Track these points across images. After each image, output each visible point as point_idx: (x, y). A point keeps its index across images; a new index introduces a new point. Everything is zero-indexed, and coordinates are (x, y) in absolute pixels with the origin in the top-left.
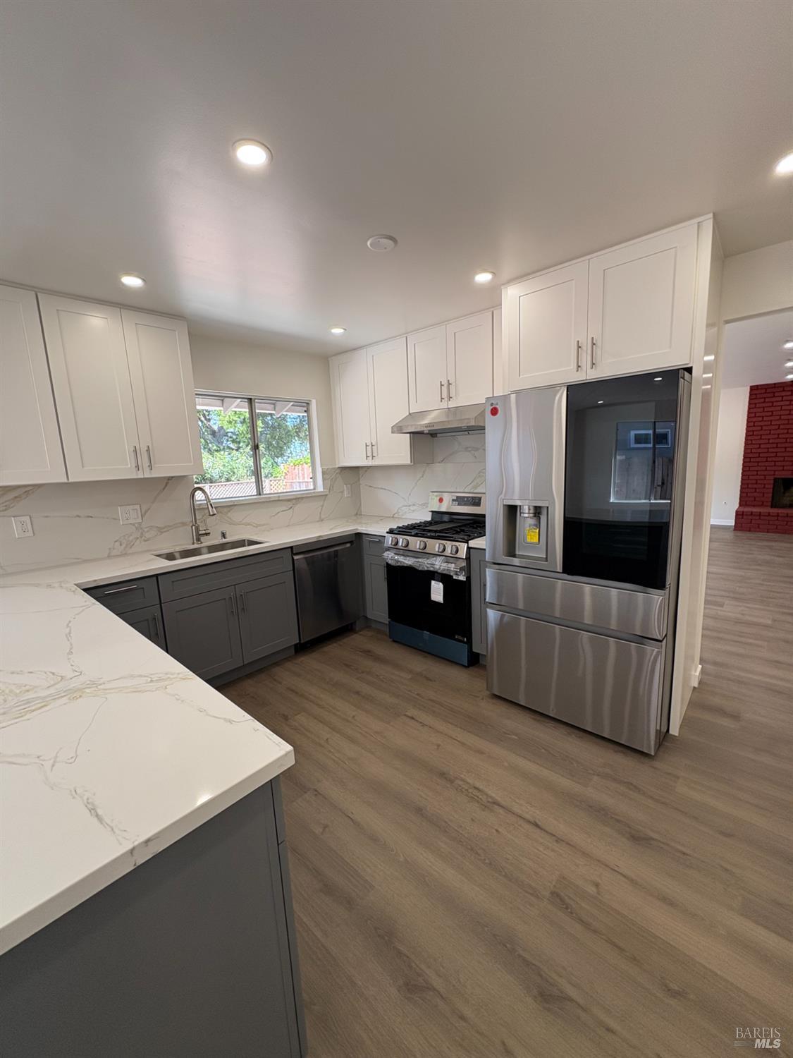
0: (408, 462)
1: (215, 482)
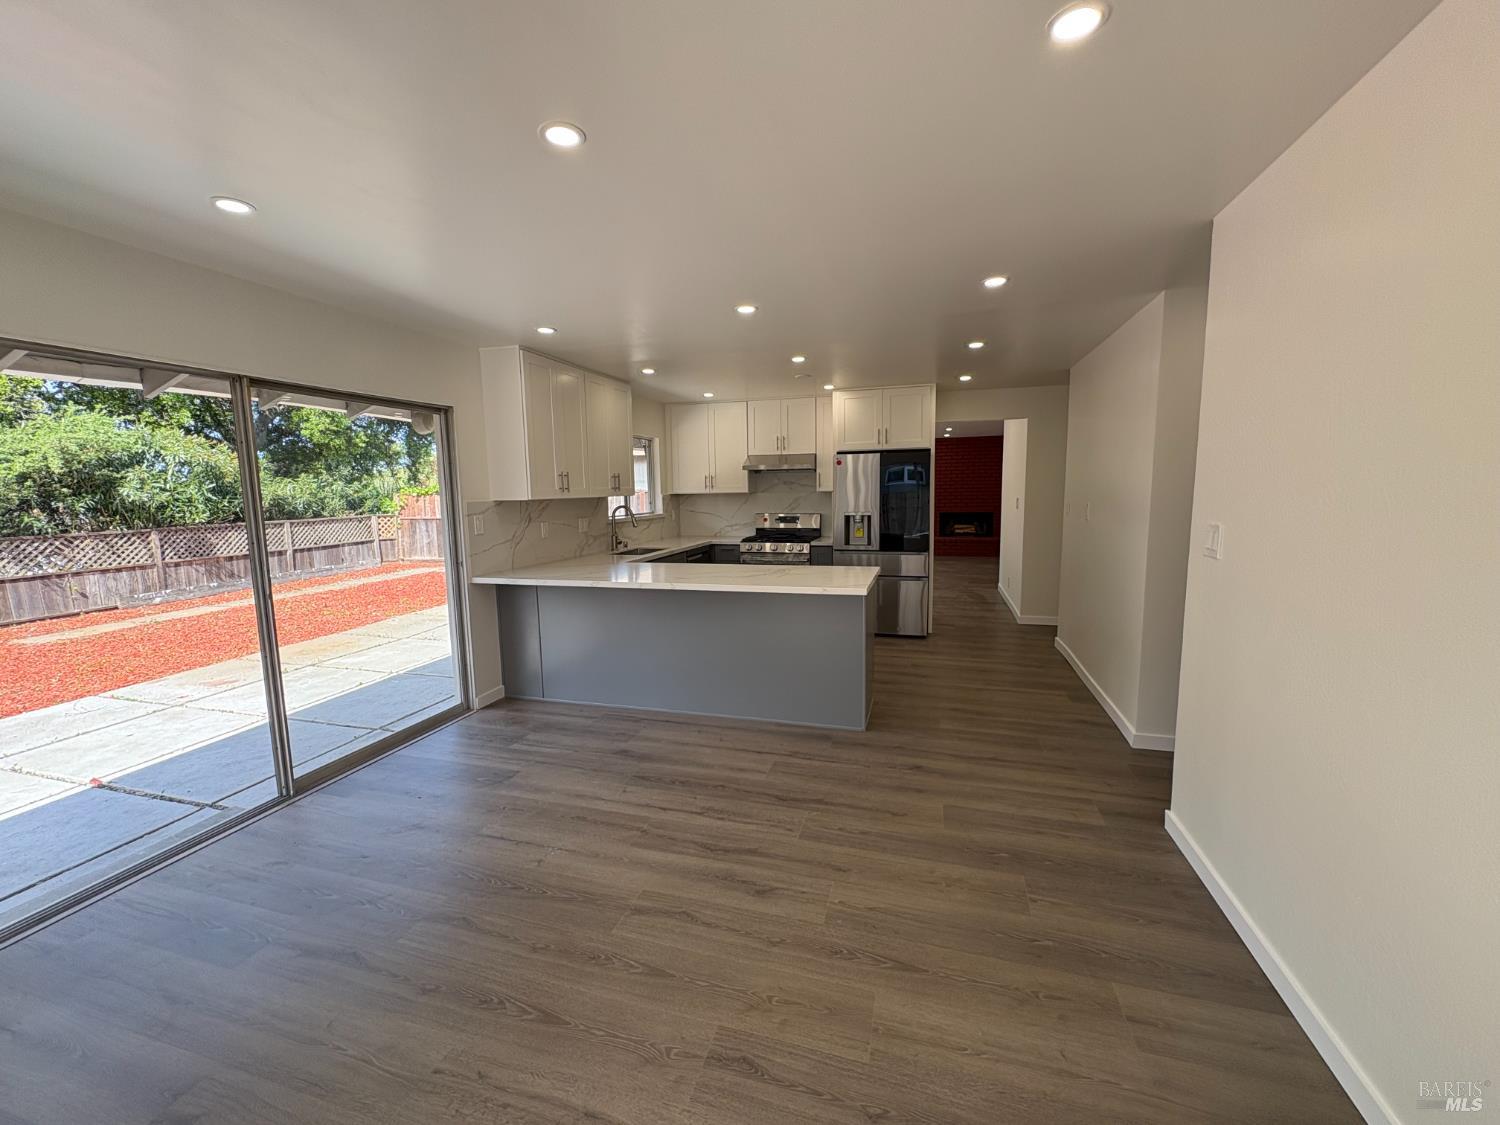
0: (747, 491)
1: (297, 518)
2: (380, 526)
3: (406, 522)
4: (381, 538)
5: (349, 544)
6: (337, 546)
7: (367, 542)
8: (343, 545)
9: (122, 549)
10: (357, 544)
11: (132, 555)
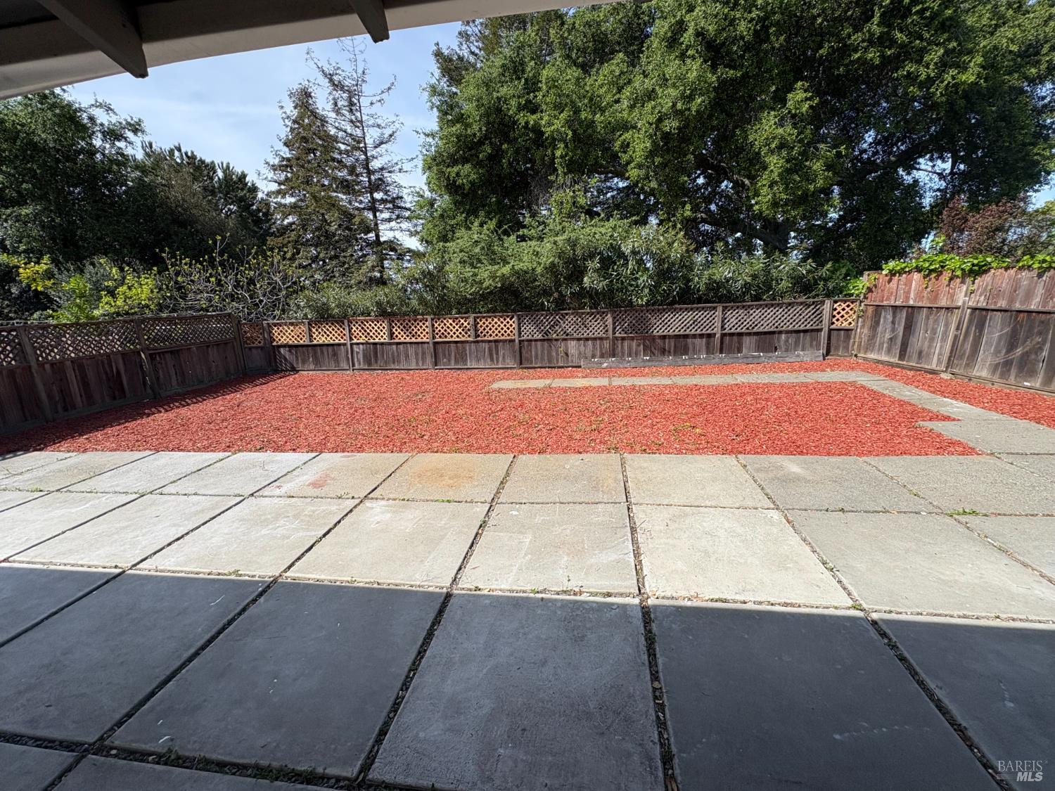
1: (732, 302)
2: (835, 313)
3: (870, 309)
4: (833, 327)
5: (787, 332)
6: (773, 333)
7: (812, 330)
8: (780, 332)
9: (590, 324)
10: (798, 332)
11: (596, 328)
